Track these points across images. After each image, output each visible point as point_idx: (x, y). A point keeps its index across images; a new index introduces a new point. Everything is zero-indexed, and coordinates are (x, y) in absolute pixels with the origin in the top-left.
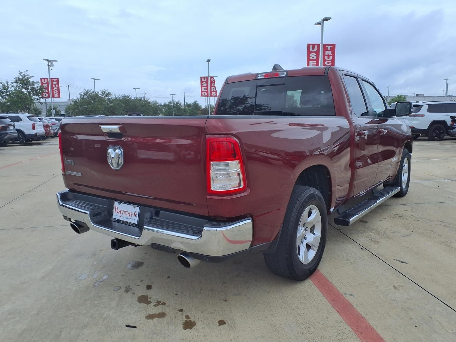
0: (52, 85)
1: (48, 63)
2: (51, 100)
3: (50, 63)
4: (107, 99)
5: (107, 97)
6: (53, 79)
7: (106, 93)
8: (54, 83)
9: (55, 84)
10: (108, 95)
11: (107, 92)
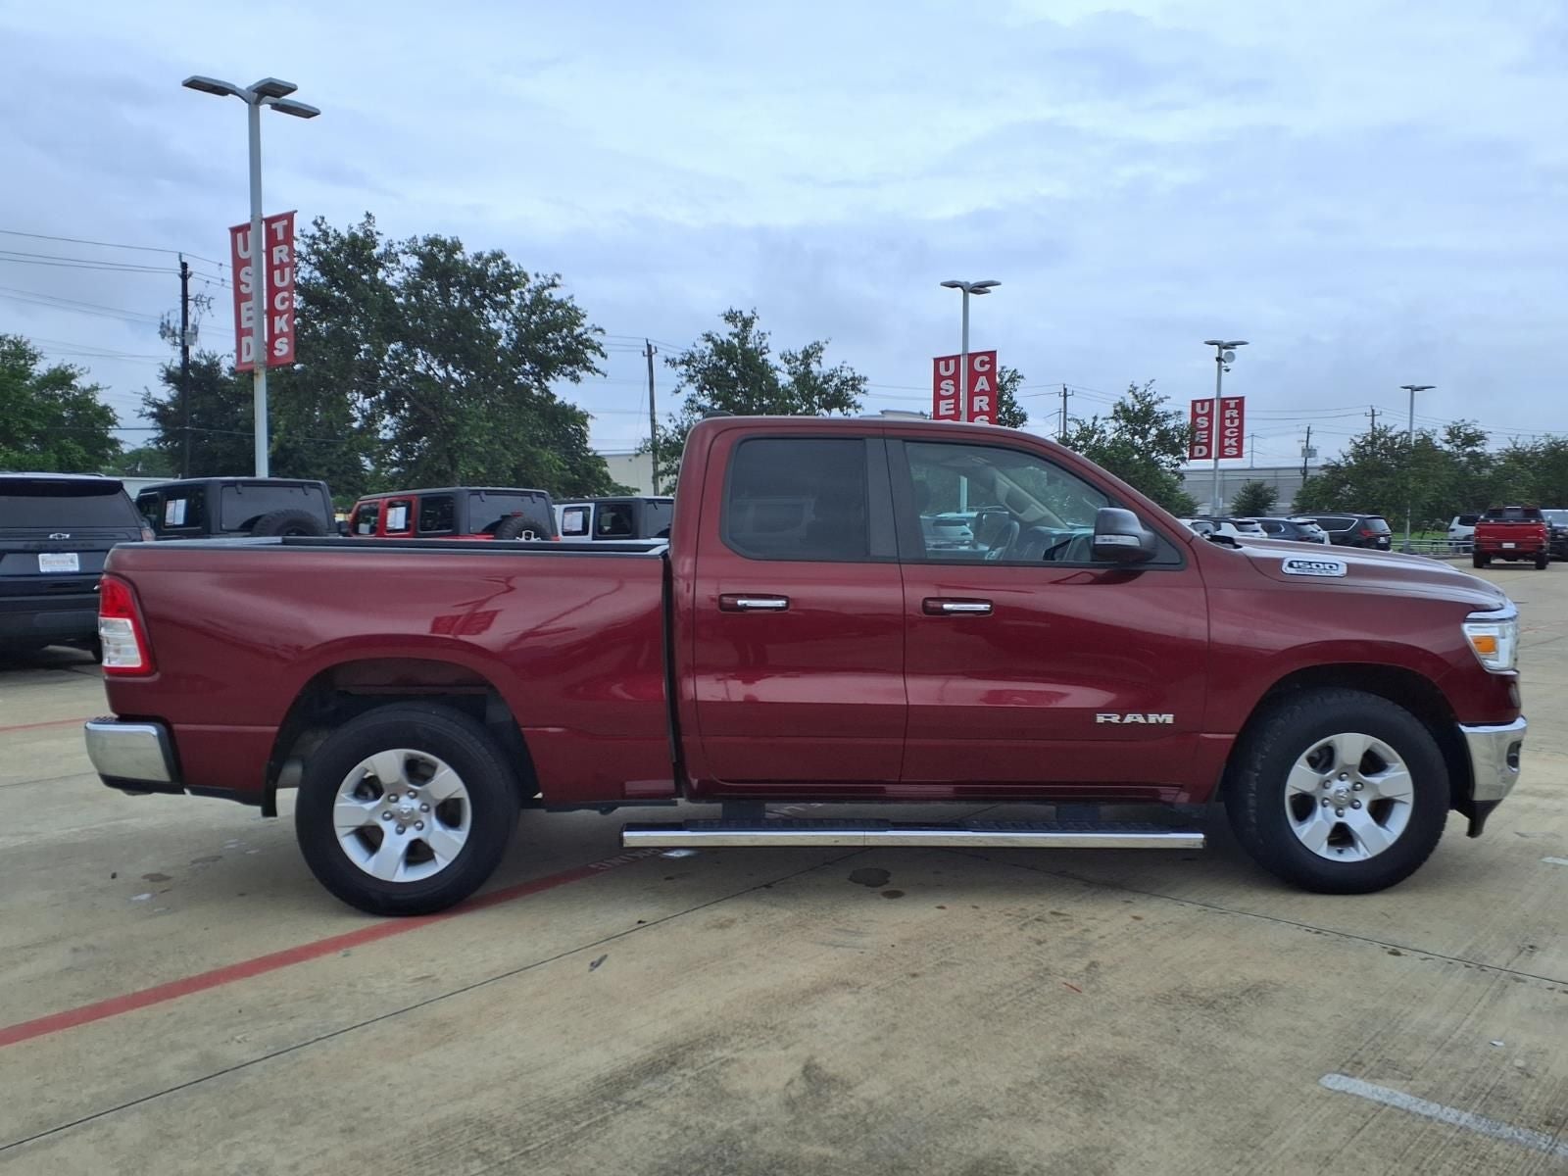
0: (1223, 419)
1: (1220, 352)
2: (1216, 465)
3: (1225, 350)
4: (1469, 455)
5: (1469, 449)
6: (1227, 401)
7: (1465, 434)
8: (1228, 414)
9: (1231, 416)
10: (1472, 439)
11: (1470, 431)
